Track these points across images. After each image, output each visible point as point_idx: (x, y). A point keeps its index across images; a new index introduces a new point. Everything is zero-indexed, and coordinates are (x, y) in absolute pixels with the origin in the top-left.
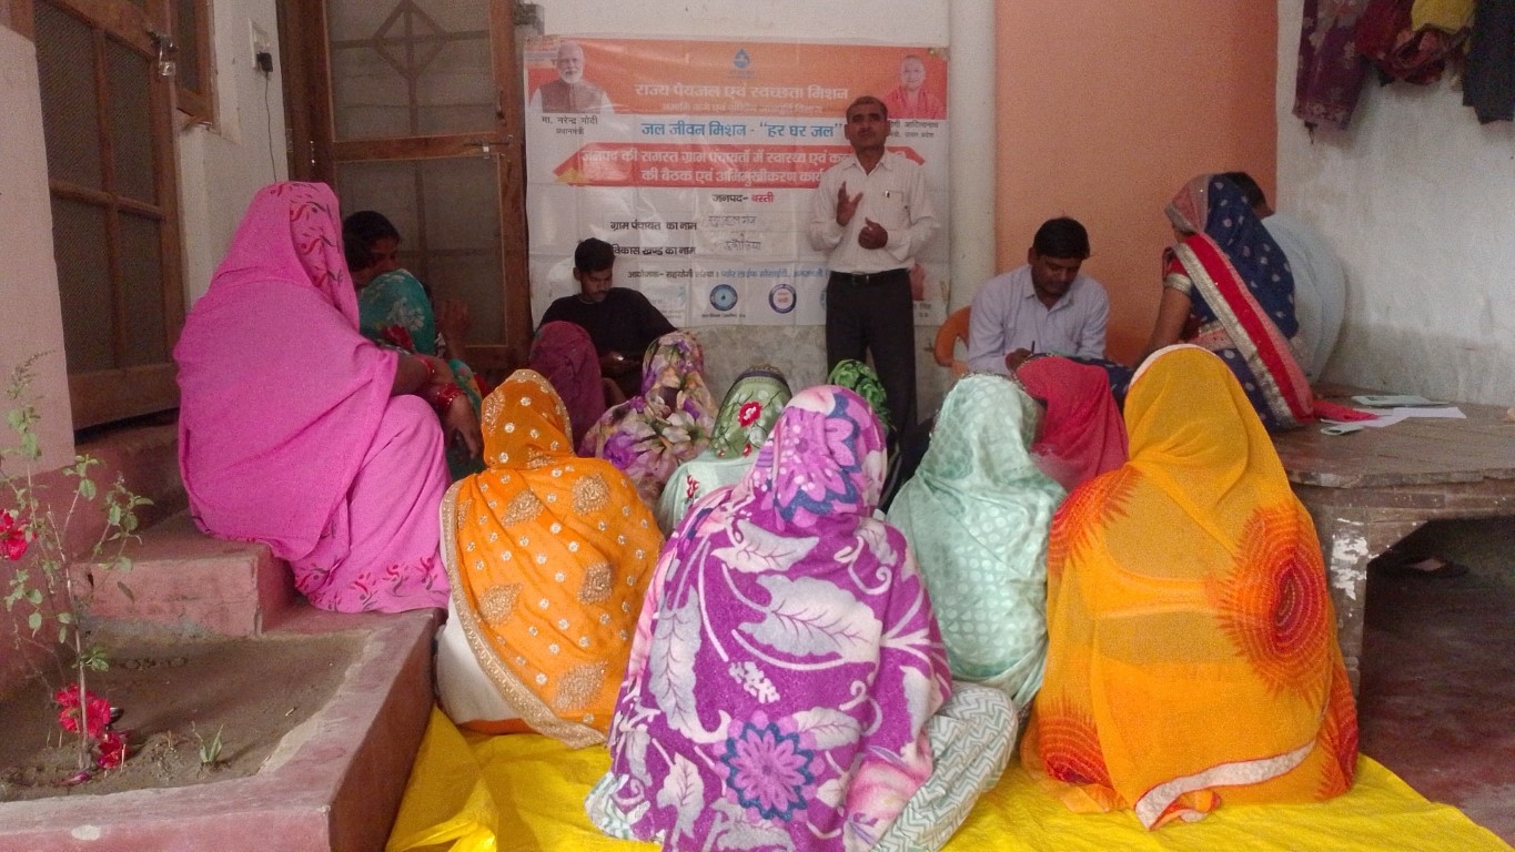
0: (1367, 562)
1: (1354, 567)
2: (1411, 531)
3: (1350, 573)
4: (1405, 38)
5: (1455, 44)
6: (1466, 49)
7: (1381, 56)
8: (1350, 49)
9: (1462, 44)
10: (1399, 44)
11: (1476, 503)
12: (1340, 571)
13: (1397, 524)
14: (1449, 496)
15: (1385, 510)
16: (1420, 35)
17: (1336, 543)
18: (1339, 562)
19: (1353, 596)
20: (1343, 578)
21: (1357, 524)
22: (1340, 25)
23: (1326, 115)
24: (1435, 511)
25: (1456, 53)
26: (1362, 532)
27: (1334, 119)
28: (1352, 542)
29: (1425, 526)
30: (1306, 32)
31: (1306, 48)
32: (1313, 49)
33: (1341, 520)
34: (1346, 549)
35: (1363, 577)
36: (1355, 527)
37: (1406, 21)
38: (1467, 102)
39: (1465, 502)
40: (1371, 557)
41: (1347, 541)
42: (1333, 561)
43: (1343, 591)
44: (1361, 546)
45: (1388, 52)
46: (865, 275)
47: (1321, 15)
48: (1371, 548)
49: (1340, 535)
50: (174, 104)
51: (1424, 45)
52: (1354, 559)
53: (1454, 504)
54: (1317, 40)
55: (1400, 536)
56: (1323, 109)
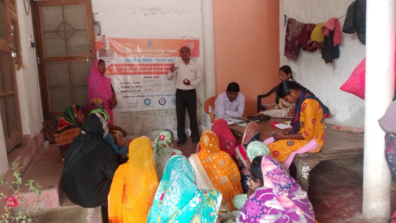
0: (309, 171)
1: (306, 173)
2: (317, 164)
3: (306, 174)
4: (309, 42)
5: (320, 45)
6: (322, 46)
7: (304, 45)
8: (297, 42)
9: (321, 45)
10: (308, 43)
11: (330, 157)
12: (304, 174)
13: (314, 163)
14: (325, 156)
15: (312, 160)
16: (312, 42)
17: (303, 168)
18: (304, 172)
19: (306, 179)
20: (304, 175)
21: (307, 163)
22: (294, 36)
23: (292, 56)
24: (322, 160)
25: (320, 47)
26: (308, 165)
27: (294, 58)
28: (306, 167)
29: (320, 163)
30: (287, 36)
31: (287, 40)
32: (288, 40)
33: (304, 163)
34: (304, 169)
35: (308, 174)
36: (306, 164)
37: (309, 38)
38: (323, 58)
39: (328, 157)
40: (310, 170)
41: (305, 167)
42: (302, 171)
43: (304, 178)
44: (308, 168)
45: (306, 44)
46: (186, 90)
47: (290, 33)
48: (310, 168)
49: (303, 166)
50: (15, 63)
51: (314, 44)
52: (306, 171)
53: (326, 158)
54: (289, 38)
55: (315, 165)
56: (291, 56)
